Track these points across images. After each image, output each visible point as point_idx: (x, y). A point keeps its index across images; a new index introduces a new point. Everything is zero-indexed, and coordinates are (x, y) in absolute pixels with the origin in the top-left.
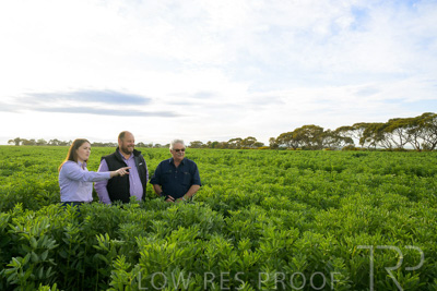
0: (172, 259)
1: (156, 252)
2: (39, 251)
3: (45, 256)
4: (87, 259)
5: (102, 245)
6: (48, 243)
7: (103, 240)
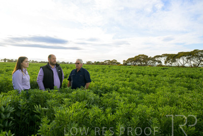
0: (71, 118)
1: (63, 115)
2: (5, 113)
3: (8, 115)
4: (30, 117)
5: (37, 110)
6: (10, 109)
7: (38, 108)
